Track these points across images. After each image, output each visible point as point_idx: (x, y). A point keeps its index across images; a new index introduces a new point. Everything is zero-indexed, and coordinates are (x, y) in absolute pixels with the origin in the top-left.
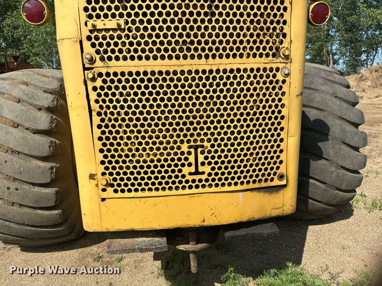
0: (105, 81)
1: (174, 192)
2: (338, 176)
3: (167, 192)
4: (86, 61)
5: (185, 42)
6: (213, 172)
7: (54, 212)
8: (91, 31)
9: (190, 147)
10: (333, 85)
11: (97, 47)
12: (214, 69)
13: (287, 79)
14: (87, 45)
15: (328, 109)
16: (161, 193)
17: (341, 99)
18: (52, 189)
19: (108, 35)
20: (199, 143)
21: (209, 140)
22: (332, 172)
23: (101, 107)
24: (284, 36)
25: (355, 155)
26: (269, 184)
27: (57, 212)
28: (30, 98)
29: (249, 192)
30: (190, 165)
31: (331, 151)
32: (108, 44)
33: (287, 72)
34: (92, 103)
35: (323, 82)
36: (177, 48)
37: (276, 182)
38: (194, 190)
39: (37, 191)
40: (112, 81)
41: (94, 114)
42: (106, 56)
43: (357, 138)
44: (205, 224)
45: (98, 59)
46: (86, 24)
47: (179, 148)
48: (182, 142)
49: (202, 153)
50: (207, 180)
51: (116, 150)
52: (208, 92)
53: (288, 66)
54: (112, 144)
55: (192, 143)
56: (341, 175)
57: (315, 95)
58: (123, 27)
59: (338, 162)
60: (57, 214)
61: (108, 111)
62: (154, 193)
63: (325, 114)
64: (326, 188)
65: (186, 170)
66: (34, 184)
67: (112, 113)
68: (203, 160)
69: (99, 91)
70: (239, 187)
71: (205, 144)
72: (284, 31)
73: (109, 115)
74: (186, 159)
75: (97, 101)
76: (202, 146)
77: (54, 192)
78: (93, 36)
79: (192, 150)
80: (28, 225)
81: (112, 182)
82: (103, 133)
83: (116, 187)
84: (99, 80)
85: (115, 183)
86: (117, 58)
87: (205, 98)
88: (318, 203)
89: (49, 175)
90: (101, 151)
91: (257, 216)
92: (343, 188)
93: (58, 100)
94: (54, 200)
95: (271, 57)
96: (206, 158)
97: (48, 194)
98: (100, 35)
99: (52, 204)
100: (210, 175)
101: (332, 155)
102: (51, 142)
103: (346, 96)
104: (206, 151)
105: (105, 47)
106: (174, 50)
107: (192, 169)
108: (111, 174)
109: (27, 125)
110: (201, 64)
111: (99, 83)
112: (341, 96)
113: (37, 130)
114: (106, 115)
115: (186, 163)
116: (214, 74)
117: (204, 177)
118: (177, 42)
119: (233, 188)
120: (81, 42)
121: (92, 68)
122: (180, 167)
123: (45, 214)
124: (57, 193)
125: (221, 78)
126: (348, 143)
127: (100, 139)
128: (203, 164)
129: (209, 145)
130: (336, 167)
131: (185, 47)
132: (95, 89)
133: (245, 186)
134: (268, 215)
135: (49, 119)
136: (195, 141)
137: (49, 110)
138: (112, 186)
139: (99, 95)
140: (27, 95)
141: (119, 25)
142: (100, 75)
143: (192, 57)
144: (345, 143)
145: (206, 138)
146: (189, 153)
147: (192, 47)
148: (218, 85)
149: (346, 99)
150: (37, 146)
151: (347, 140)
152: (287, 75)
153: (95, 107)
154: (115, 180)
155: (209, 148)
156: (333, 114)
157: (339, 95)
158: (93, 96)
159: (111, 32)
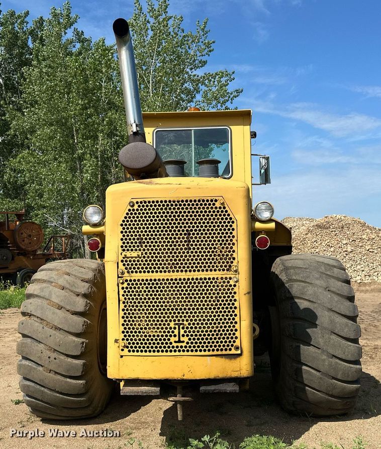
0: (128, 284)
1: (165, 353)
2: (330, 365)
3: (160, 353)
4: (119, 273)
5: (173, 264)
6: (190, 342)
7: (80, 381)
8: (123, 258)
9: (175, 324)
10: (329, 280)
11: (126, 266)
12: (191, 278)
13: (236, 284)
14: (121, 264)
15: (319, 302)
16: (156, 354)
17: (333, 292)
18: (81, 361)
19: (132, 260)
20: (181, 322)
21: (187, 320)
22: (324, 360)
23: (125, 299)
24: (234, 259)
25: (346, 345)
26: (228, 352)
27: (81, 382)
28: (72, 286)
29: (214, 357)
30: (175, 336)
31: (320, 340)
32: (132, 265)
33: (236, 280)
34: (121, 296)
35: (318, 276)
36: (169, 266)
37: (233, 352)
38: (177, 353)
39: (70, 362)
40: (133, 284)
41: (121, 302)
42: (130, 271)
43: (347, 329)
44: (185, 378)
45: (126, 272)
46: (121, 254)
47: (169, 324)
48: (171, 321)
49: (183, 328)
50: (186, 347)
51: (131, 325)
52: (187, 291)
53: (237, 276)
54: (129, 321)
55: (177, 322)
56: (333, 364)
57: (309, 288)
58: (140, 256)
59: (328, 351)
60: (82, 384)
61: (129, 301)
62: (152, 354)
63: (316, 305)
64: (322, 376)
65: (173, 339)
66: (68, 356)
67: (131, 302)
68: (183, 333)
69: (125, 289)
70: (207, 353)
71: (185, 322)
72: (233, 256)
73: (129, 304)
74: (173, 332)
75: (123, 295)
76: (183, 324)
77: (82, 363)
78: (124, 260)
79: (177, 326)
80: (58, 392)
81: (127, 345)
82: (125, 314)
83: (130, 348)
84: (126, 283)
85: (129, 346)
86: (136, 272)
87: (185, 294)
88: (319, 393)
89: (80, 348)
90: (123, 325)
91: (221, 376)
92: (339, 377)
93: (92, 288)
94: (81, 370)
95: (226, 271)
96: (185, 332)
97: (77, 365)
98: (128, 260)
99: (79, 374)
100: (188, 343)
101: (322, 344)
102: (85, 322)
103: (339, 290)
104: (185, 327)
105: (130, 266)
106: (167, 268)
107: (177, 339)
108: (127, 340)
109: (68, 308)
110: (183, 275)
111: (125, 285)
112: (334, 290)
113: (75, 312)
114: (127, 304)
115: (173, 334)
116: (191, 281)
117: (184, 344)
118: (169, 264)
119: (203, 353)
120: (118, 263)
121: (122, 277)
122: (169, 337)
123: (72, 383)
124: (84, 364)
125: (195, 283)
126: (337, 333)
127: (123, 317)
128: (183, 336)
129: (187, 323)
130: (328, 356)
131: (173, 266)
132: (123, 288)
133: (211, 353)
134: (229, 376)
135: (84, 303)
136: (179, 320)
137: (85, 296)
138: (128, 347)
139: (125, 292)
140: (69, 283)
141: (138, 255)
142: (126, 281)
143: (178, 271)
144: (334, 333)
145: (185, 319)
146: (175, 328)
147: (178, 266)
148: (193, 287)
149: (338, 292)
150: (74, 324)
151: (337, 331)
152: (237, 282)
153: (122, 298)
154: (129, 343)
155: (187, 325)
156: (323, 306)
157: (332, 289)
158: (122, 292)
159: (134, 258)
